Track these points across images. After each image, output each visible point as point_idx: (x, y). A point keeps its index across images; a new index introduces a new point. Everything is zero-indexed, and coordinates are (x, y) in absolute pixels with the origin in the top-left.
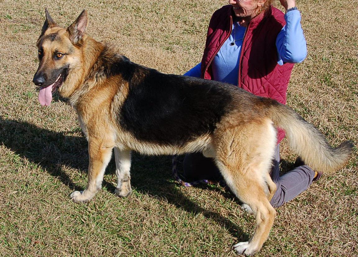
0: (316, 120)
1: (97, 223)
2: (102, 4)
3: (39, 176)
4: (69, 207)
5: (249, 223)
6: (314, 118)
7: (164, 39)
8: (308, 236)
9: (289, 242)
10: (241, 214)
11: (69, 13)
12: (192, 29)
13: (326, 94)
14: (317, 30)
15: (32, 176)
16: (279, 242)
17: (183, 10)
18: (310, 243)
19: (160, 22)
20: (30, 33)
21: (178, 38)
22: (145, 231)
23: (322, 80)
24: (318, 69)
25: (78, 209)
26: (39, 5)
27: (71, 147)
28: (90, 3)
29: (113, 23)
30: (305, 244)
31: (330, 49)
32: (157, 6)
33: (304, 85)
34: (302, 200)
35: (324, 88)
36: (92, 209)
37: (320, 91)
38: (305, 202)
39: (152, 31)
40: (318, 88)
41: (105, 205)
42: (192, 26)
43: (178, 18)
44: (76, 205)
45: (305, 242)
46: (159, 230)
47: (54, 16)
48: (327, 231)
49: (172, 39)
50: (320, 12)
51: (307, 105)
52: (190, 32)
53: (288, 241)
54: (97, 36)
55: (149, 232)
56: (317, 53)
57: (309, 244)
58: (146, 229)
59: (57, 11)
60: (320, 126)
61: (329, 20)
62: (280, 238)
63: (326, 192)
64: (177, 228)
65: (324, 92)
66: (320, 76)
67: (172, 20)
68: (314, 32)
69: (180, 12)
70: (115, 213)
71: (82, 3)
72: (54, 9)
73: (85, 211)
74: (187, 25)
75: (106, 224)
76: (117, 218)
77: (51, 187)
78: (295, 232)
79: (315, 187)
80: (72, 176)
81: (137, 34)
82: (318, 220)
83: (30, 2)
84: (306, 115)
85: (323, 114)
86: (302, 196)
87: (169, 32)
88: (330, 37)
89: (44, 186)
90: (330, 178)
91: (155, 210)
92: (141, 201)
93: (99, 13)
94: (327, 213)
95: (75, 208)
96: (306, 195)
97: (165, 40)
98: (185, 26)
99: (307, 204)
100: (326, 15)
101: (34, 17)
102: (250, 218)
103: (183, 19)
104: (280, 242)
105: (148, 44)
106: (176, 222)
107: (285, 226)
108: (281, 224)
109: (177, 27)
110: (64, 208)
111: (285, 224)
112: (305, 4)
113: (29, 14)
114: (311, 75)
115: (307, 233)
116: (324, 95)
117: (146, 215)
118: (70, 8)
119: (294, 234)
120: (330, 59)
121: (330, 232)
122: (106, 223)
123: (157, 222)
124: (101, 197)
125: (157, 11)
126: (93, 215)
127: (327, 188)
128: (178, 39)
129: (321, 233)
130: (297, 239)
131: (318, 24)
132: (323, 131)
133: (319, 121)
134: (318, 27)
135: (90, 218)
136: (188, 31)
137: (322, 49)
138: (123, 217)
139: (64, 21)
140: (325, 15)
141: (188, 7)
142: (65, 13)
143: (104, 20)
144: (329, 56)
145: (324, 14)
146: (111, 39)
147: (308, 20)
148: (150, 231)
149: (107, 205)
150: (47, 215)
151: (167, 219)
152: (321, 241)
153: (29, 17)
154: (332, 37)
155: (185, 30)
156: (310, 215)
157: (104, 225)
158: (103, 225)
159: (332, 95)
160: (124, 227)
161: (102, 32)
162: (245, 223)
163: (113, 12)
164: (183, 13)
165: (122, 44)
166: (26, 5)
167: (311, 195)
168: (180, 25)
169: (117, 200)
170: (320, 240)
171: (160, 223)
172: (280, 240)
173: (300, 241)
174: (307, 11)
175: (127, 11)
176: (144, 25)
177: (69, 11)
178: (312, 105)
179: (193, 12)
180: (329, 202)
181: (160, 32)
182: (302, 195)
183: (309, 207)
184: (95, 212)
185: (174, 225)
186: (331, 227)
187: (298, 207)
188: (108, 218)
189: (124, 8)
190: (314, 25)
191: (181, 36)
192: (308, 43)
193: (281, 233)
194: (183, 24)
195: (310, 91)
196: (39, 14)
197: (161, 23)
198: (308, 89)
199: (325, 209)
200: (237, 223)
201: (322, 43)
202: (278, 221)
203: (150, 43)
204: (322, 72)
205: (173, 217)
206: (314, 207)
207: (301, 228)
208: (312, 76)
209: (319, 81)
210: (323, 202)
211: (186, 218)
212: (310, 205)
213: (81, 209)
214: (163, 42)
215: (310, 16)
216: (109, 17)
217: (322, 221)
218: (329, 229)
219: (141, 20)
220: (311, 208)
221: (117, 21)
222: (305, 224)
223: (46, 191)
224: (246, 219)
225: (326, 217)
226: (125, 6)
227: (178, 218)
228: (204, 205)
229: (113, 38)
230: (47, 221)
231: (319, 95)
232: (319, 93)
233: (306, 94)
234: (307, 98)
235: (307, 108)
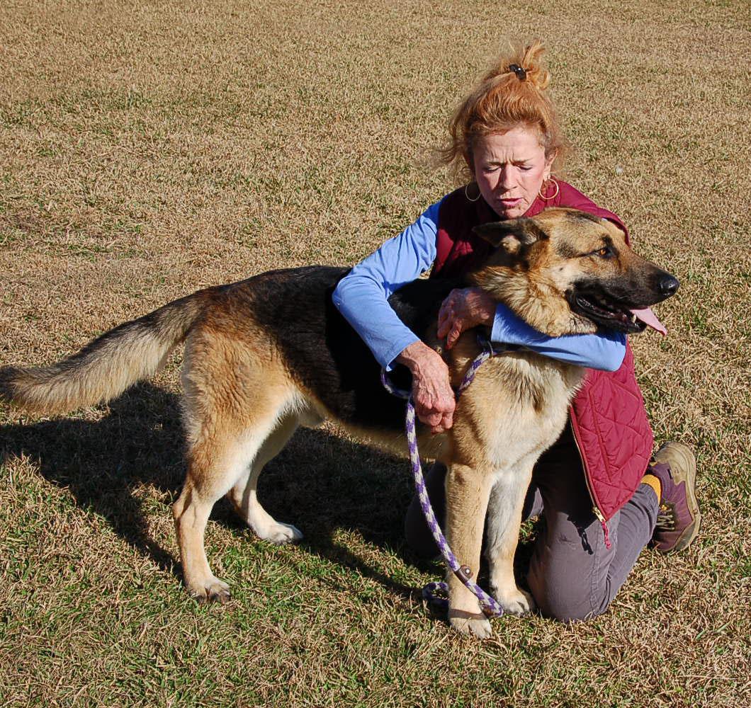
0: (677, 415)
1: (180, 695)
2: (189, 175)
3: (36, 593)
4: (110, 662)
5: (534, 659)
6: (673, 409)
7: (335, 250)
8: (663, 677)
9: (622, 694)
10: (515, 641)
11: (109, 200)
12: (399, 223)
13: (698, 353)
14: (676, 213)
15: (19, 596)
16: (599, 696)
17: (379, 181)
18: (668, 693)
19: (324, 211)
20: (14, 252)
21: (368, 245)
22: (295, 702)
23: (688, 323)
24: (679, 299)
25: (134, 665)
26: (36, 184)
27: (115, 517)
28: (159, 173)
29: (216, 220)
30: (656, 696)
31: (705, 253)
32: (317, 174)
34: (650, 596)
35: (692, 342)
36: (166, 662)
37: (685, 347)
38: (655, 599)
39: (309, 232)
40: (680, 341)
41: (198, 649)
42: (399, 217)
43: (367, 201)
44: (128, 655)
45: (657, 692)
46: (326, 697)
47: (74, 209)
48: (702, 662)
49: (354, 248)
50: (680, 173)
51: (658, 382)
52: (394, 230)
53: (619, 693)
54: (178, 250)
55: (304, 703)
56: (676, 264)
57: (664, 695)
58: (296, 697)
59: (79, 196)
60: (685, 426)
61: (699, 190)
62: (602, 688)
63: (701, 575)
64: (369, 687)
65: (694, 349)
66: (683, 314)
67: (353, 206)
69: (370, 186)
70: (223, 667)
71: (142, 175)
72: (72, 192)
73: (150, 669)
74: (388, 214)
75: (202, 695)
76: (228, 677)
77: (66, 619)
78: (634, 671)
79: (677, 565)
80: (119, 587)
81: (274, 242)
82: (684, 639)
83: (13, 178)
84: (655, 403)
85: (691, 399)
86: (650, 586)
87: (347, 233)
88: (702, 227)
89: (50, 616)
90: (709, 542)
91: (318, 650)
92: (285, 631)
93: (183, 198)
94: (703, 621)
95: (125, 662)
96: (659, 583)
97: (338, 253)
98: (383, 219)
99: (660, 605)
100: (692, 180)
101: (22, 214)
102: (534, 647)
103: (379, 202)
104: (601, 696)
106: (366, 673)
107: (613, 658)
108: (604, 654)
109: (364, 221)
110: (98, 667)
111: (612, 654)
112: (647, 156)
113: (10, 207)
115: (660, 669)
116: (693, 357)
117: (297, 664)
118: (113, 189)
119: (632, 674)
120: (703, 276)
121: (709, 663)
122: (201, 691)
123: (322, 678)
124: (190, 631)
125: (319, 187)
126: (169, 675)
127: (702, 566)
128: (367, 248)
129: (690, 667)
130: (640, 686)
131: (676, 199)
132: (692, 438)
133: (683, 415)
134: (677, 206)
135: (162, 684)
136: (391, 229)
137: (687, 254)
138: (241, 673)
139: (99, 220)
140: (690, 177)
141: (389, 174)
142: (100, 200)
143: (194, 212)
144: (702, 269)
145: (687, 177)
146: (213, 258)
147: (655, 192)
148: (307, 701)
149: (202, 648)
150: (55, 688)
151: (346, 669)
152: (691, 686)
153: (10, 213)
154: (707, 228)
155: (384, 227)
156: (666, 628)
157: (197, 698)
158: (194, 697)
159: (710, 356)
160: (245, 698)
161: (189, 240)
162: (523, 661)
163: (215, 192)
164: (378, 188)
165: (238, 267)
166: (3, 184)
167: (669, 583)
168: (371, 216)
169: (227, 634)
170: (688, 682)
171: (330, 680)
172: (601, 693)
173: (645, 689)
174: (652, 171)
175: (249, 189)
176: (289, 219)
177: (111, 194)
178: (667, 380)
179: (400, 185)
180: (707, 596)
181: (325, 233)
182: (650, 584)
183: (665, 611)
184: (175, 667)
185: (363, 681)
186: (713, 651)
187: (639, 612)
188: (205, 678)
189: (241, 183)
190: (668, 201)
191: (374, 242)
192: (656, 243)
193: (604, 675)
194: (378, 213)
195: (665, 350)
196: (37, 204)
197: (327, 214)
199: (699, 614)
200: (507, 663)
201: (685, 242)
202: (596, 649)
203: (302, 261)
204: (686, 305)
205: (360, 662)
206: (676, 610)
207: (648, 661)
208: (667, 316)
209: (683, 326)
210: (693, 597)
211: (389, 663)
212: (667, 607)
213: (140, 664)
214: (333, 258)
215: (659, 181)
216: (206, 204)
217: (692, 640)
218: (707, 656)
219: (282, 209)
220: (668, 614)
221: (226, 214)
222: (655, 650)
223: (54, 628)
224: (525, 652)
225: (700, 631)
226: (243, 177)
227: (372, 663)
228: (432, 628)
229: (215, 253)
230: (55, 702)
231: (683, 356)
232: (682, 354)
233: (656, 358)
234: (656, 365)
235: (657, 389)
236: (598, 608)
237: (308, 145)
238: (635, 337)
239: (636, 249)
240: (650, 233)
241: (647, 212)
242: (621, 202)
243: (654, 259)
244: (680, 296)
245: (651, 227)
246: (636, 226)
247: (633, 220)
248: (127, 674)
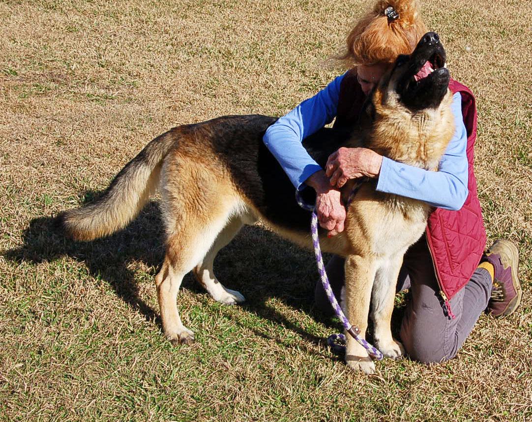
0: (507, 220)
1: (159, 408)
2: (170, 47)
3: (61, 335)
4: (111, 384)
5: (404, 389)
6: (503, 216)
7: (270, 101)
8: (494, 404)
9: (465, 416)
10: (391, 376)
11: (114, 63)
12: (314, 83)
13: (522, 178)
14: (507, 79)
15: (49, 336)
16: (450, 416)
17: (301, 53)
18: (498, 415)
19: (263, 74)
20: (49, 98)
21: (293, 97)
22: (238, 415)
23: (515, 156)
24: (509, 140)
25: (127, 386)
26: (65, 51)
27: (116, 283)
28: (149, 45)
29: (188, 78)
30: (489, 417)
31: (527, 108)
32: (258, 47)
33: (488, 166)
34: (486, 347)
35: (517, 170)
36: (150, 385)
37: (513, 173)
38: (490, 350)
39: (252, 88)
40: (510, 169)
41: (172, 376)
42: (315, 79)
43: (292, 67)
44: (124, 379)
45: (490, 415)
46: (260, 412)
47: (90, 69)
48: (522, 394)
49: (283, 100)
50: (510, 52)
52: (311, 87)
53: (464, 415)
54: (162, 98)
55: (245, 416)
56: (507, 115)
57: (495, 417)
58: (239, 411)
59: (94, 60)
60: (512, 229)
61: (523, 63)
62: (452, 411)
63: (522, 333)
64: (289, 406)
65: (518, 174)
66: (511, 150)
67: (283, 70)
68: (503, 83)
69: (295, 57)
70: (189, 389)
71: (137, 46)
72: (89, 58)
73: (139, 389)
74: (307, 76)
75: (174, 408)
76: (192, 397)
77: (82, 353)
78: (474, 399)
79: (505, 325)
80: (118, 332)
81: (228, 94)
82: (510, 378)
83: (50, 47)
84: (491, 212)
85: (516, 210)
86: (486, 340)
87: (278, 89)
88: (526, 90)
89: (70, 351)
90: (528, 311)
91: (254, 379)
92: (232, 365)
93: (166, 62)
94: (523, 365)
95: (121, 384)
96: (492, 338)
97: (271, 102)
98: (303, 79)
99: (493, 353)
100: (519, 56)
101: (55, 72)
102: (404, 381)
103: (301, 68)
104: (451, 416)
105: (245, 110)
106: (287, 396)
107: (459, 390)
108: (453, 387)
109: (290, 81)
110: (103, 387)
111: (459, 387)
112: (488, 39)
113: (47, 67)
114: (499, 149)
115: (493, 399)
116: (518, 180)
117: (240, 389)
118: (118, 55)
119: (473, 402)
120: (526, 124)
121: (527, 395)
122: (173, 405)
123: (257, 399)
124: (166, 364)
125: (259, 57)
126: (152, 394)
127: (523, 327)
128: (292, 100)
129: (513, 398)
130: (478, 410)
131: (508, 69)
132: (516, 237)
133: (511, 221)
134: (508, 74)
135: (147, 400)
136: (309, 87)
137: (515, 108)
138: (201, 394)
139: (107, 77)
140: (518, 55)
141: (308, 48)
142: (109, 64)
143: (173, 72)
144: (526, 119)
145: (516, 54)
146: (185, 104)
147: (493, 64)
148: (247, 415)
149: (175, 376)
150: (74, 400)
151: (274, 392)
152: (514, 411)
153: (47, 71)
154: (529, 90)
155: (304, 85)
156: (497, 370)
157: (171, 410)
158: (169, 410)
159: (530, 180)
160: (204, 411)
161: (169, 92)
162: (397, 390)
163: (187, 59)
164: (300, 58)
165: (203, 111)
166: (43, 51)
167: (499, 338)
168: (295, 77)
169: (192, 367)
170: (512, 408)
171: (263, 400)
172: (451, 414)
173: (482, 412)
174: (491, 49)
175: (210, 57)
176: (239, 78)
177: (116, 59)
178: (500, 196)
179: (315, 56)
180: (526, 348)
181: (263, 89)
182: (486, 339)
183: (496, 358)
184: (156, 388)
185: (285, 402)
186: (529, 387)
187: (478, 358)
188: (177, 397)
189: (206, 53)
190: (502, 70)
191: (297, 96)
192: (493, 100)
193: (453, 402)
194: (300, 76)
195: (498, 175)
196: (65, 65)
197: (265, 76)
198: (494, 172)
199: (520, 360)
200: (385, 392)
201: (514, 99)
202: (448, 383)
203: (247, 108)
204: (514, 144)
205: (283, 388)
206: (504, 357)
207: (484, 393)
208: (500, 151)
209: (511, 158)
210: (516, 349)
211: (303, 389)
212: (497, 355)
213: (132, 386)
214: (268, 106)
215: (496, 57)
216: (181, 67)
217: (515, 379)
218: (525, 390)
219: (234, 71)
220: (498, 360)
221: (195, 74)
222: (489, 385)
223: (73, 359)
224: (399, 384)
225: (521, 372)
226: (207, 49)
227: (292, 389)
228: (333, 365)
229: (187, 101)
230: (74, 411)
231: (511, 180)
232: (511, 178)
233: (492, 180)
234: (492, 186)
235: (493, 202)
236: (449, 354)
237: (252, 28)
238: (477, 166)
239: (480, 104)
240: (489, 93)
241: (487, 79)
242: (469, 71)
243: (492, 111)
244: (510, 138)
245: (490, 89)
246: (479, 88)
247: (477, 83)
248: (123, 393)
